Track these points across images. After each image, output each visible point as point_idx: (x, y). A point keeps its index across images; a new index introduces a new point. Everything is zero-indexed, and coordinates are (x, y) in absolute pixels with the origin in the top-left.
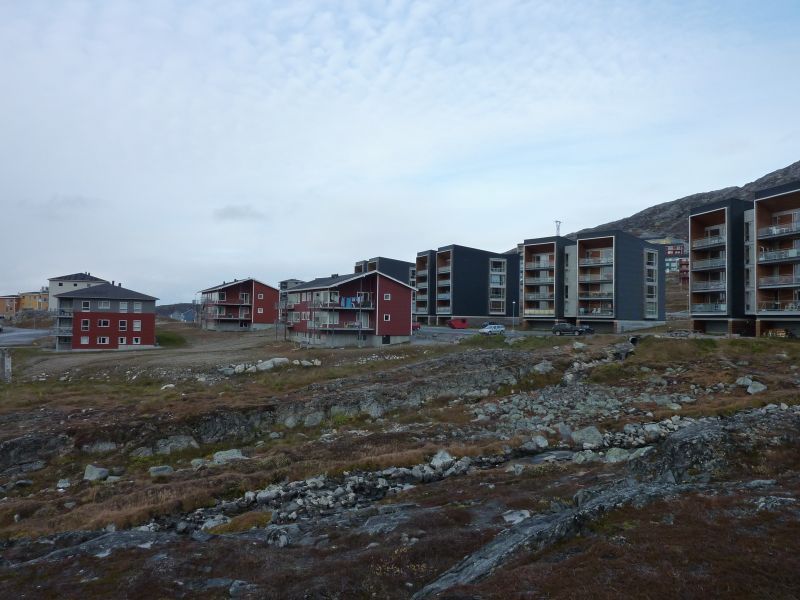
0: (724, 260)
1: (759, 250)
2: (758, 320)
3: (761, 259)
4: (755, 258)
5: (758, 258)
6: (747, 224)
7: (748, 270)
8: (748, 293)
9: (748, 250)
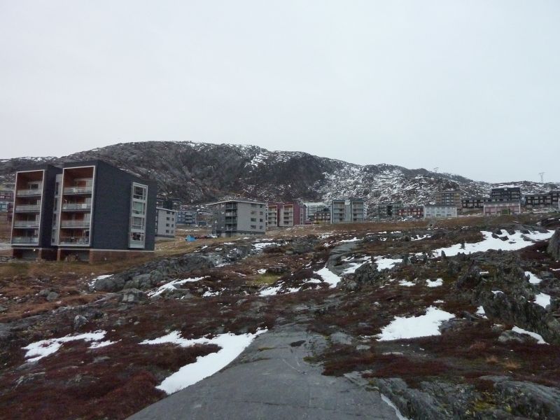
0: (39, 206)
1: (64, 202)
2: (59, 249)
3: (65, 208)
4: (61, 207)
5: (62, 207)
6: (58, 184)
7: (55, 215)
8: (54, 230)
9: (56, 201)
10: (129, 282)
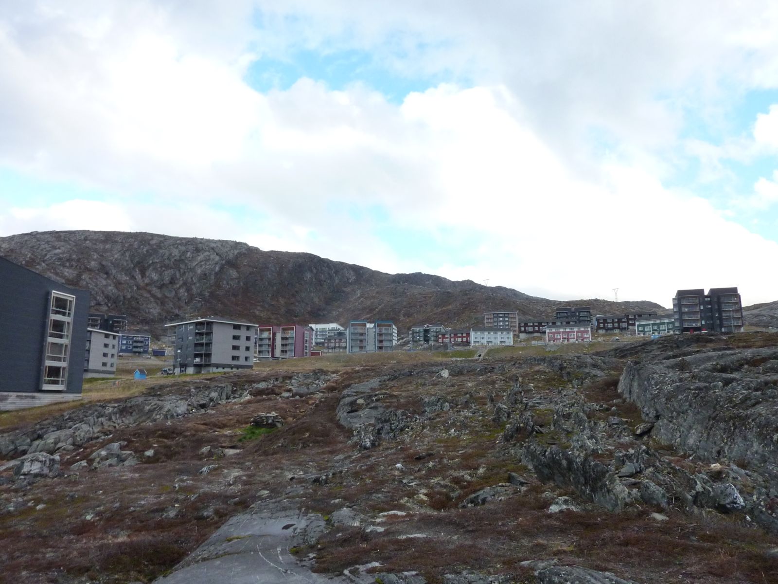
10: (37, 442)
